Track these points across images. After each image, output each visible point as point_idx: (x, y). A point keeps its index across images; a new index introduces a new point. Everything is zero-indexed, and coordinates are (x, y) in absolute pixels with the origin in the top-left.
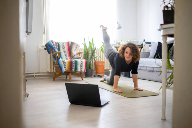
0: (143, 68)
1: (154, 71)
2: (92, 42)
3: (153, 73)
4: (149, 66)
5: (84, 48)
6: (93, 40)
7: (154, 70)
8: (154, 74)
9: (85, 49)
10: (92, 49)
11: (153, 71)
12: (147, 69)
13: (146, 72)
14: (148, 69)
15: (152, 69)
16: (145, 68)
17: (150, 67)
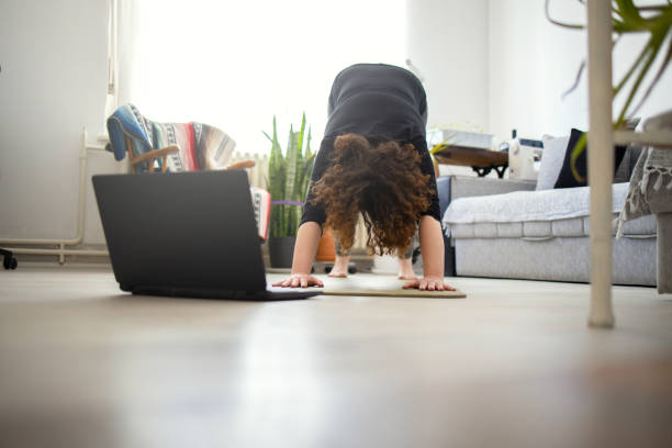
0: (508, 231)
1: (555, 237)
2: (303, 129)
3: (551, 244)
4: (532, 218)
5: (269, 155)
6: (304, 121)
7: (555, 233)
8: (553, 249)
9: (273, 158)
10: (300, 156)
11: (551, 239)
12: (526, 233)
13: (521, 243)
14: (529, 229)
15: (543, 230)
16: (516, 230)
17: (536, 221)
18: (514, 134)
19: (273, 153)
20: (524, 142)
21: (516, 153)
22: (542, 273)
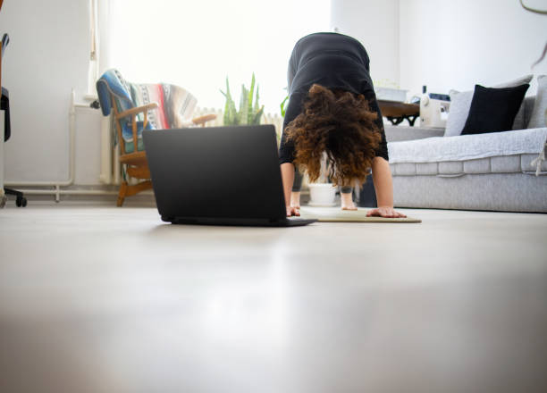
0: (426, 170)
1: (466, 174)
2: (252, 87)
3: (463, 180)
4: (446, 158)
5: (224, 110)
6: (254, 80)
7: (465, 171)
8: (465, 184)
9: (227, 112)
10: (250, 110)
11: (462, 175)
12: (440, 171)
13: (436, 180)
14: (443, 169)
15: (455, 169)
16: (433, 169)
17: (450, 162)
18: (425, 89)
19: (227, 107)
20: (433, 96)
21: (426, 105)
22: (455, 204)
